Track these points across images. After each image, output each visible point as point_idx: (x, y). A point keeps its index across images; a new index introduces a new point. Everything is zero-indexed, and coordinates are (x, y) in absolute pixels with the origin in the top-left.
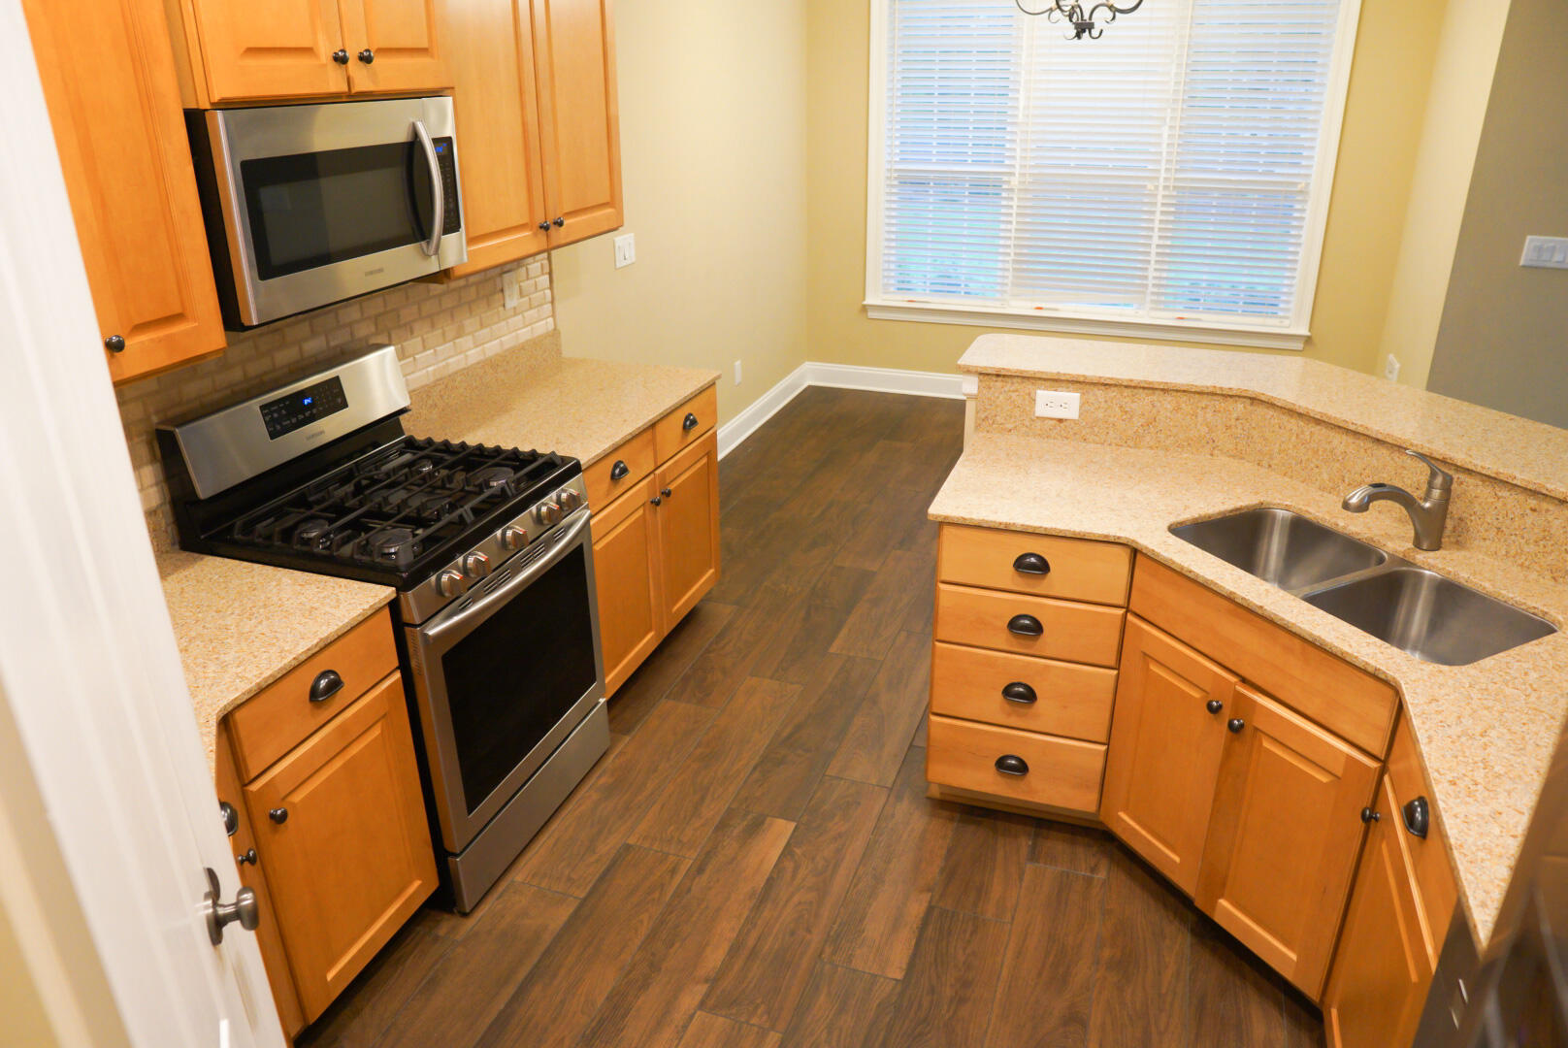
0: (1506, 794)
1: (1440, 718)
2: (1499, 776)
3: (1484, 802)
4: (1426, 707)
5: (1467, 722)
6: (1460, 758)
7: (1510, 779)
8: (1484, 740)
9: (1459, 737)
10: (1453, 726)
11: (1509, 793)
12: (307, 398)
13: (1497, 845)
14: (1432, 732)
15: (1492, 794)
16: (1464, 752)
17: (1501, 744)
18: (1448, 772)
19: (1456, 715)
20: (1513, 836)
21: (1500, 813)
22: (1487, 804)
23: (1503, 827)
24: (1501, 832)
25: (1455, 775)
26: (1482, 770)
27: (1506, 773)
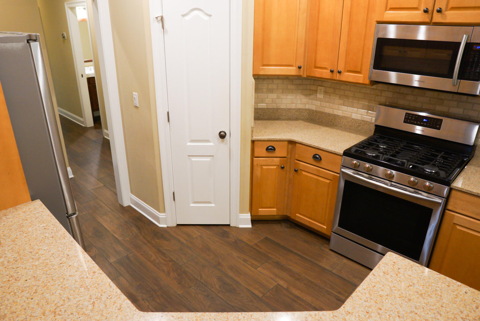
0: (77, 280)
1: (113, 300)
2: (81, 286)
3: (82, 272)
4: (120, 301)
5: (102, 306)
6: (97, 285)
7: (77, 288)
8: (92, 301)
9: (101, 295)
10: (106, 299)
11: (76, 281)
12: (425, 119)
13: (74, 260)
14: (112, 290)
15: (81, 277)
16: (96, 289)
17: (86, 303)
18: (98, 276)
19: (108, 307)
20: (70, 266)
21: (76, 271)
22: (81, 272)
23: (74, 267)
24: (74, 265)
25: (95, 276)
26: (88, 285)
27: (79, 289)
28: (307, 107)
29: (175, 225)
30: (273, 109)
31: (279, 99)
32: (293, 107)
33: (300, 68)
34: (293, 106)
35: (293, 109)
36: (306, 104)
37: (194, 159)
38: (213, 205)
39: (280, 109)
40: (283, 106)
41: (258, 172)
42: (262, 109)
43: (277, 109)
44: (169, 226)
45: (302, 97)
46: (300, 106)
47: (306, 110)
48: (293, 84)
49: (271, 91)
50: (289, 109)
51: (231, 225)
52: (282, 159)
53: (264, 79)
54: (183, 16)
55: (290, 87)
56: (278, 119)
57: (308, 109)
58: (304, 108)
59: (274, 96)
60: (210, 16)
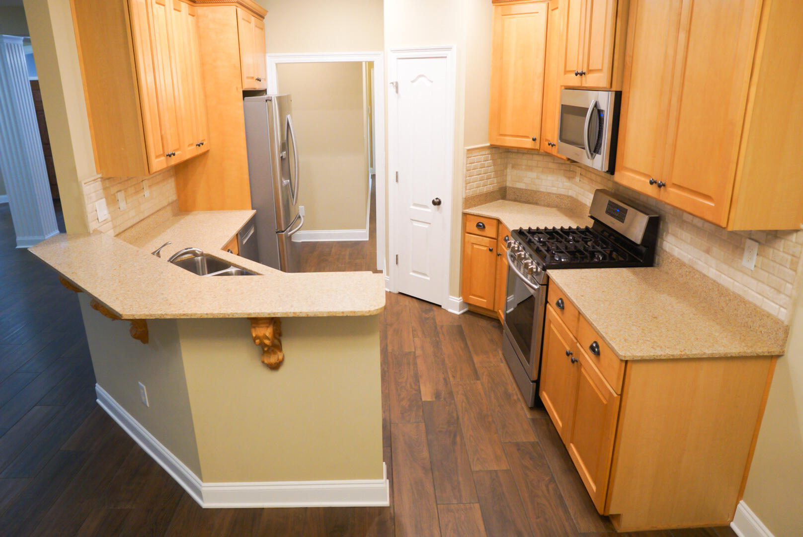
28: (570, 193)
29: (396, 291)
30: (532, 190)
31: (539, 179)
32: (555, 192)
33: (534, 140)
34: (554, 190)
35: (554, 194)
36: (569, 189)
37: (415, 224)
38: (428, 278)
39: (539, 191)
40: (542, 189)
41: (469, 250)
42: (521, 190)
43: (536, 192)
44: (391, 291)
45: (565, 180)
46: (562, 191)
47: (568, 197)
48: (554, 163)
49: (530, 168)
50: (550, 193)
51: (442, 307)
52: (493, 240)
53: (524, 153)
54: (413, 82)
55: (551, 165)
56: (536, 204)
57: (571, 197)
58: (566, 194)
59: (532, 175)
60: (432, 82)
